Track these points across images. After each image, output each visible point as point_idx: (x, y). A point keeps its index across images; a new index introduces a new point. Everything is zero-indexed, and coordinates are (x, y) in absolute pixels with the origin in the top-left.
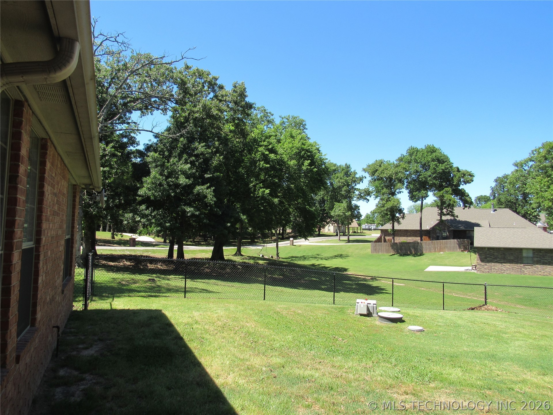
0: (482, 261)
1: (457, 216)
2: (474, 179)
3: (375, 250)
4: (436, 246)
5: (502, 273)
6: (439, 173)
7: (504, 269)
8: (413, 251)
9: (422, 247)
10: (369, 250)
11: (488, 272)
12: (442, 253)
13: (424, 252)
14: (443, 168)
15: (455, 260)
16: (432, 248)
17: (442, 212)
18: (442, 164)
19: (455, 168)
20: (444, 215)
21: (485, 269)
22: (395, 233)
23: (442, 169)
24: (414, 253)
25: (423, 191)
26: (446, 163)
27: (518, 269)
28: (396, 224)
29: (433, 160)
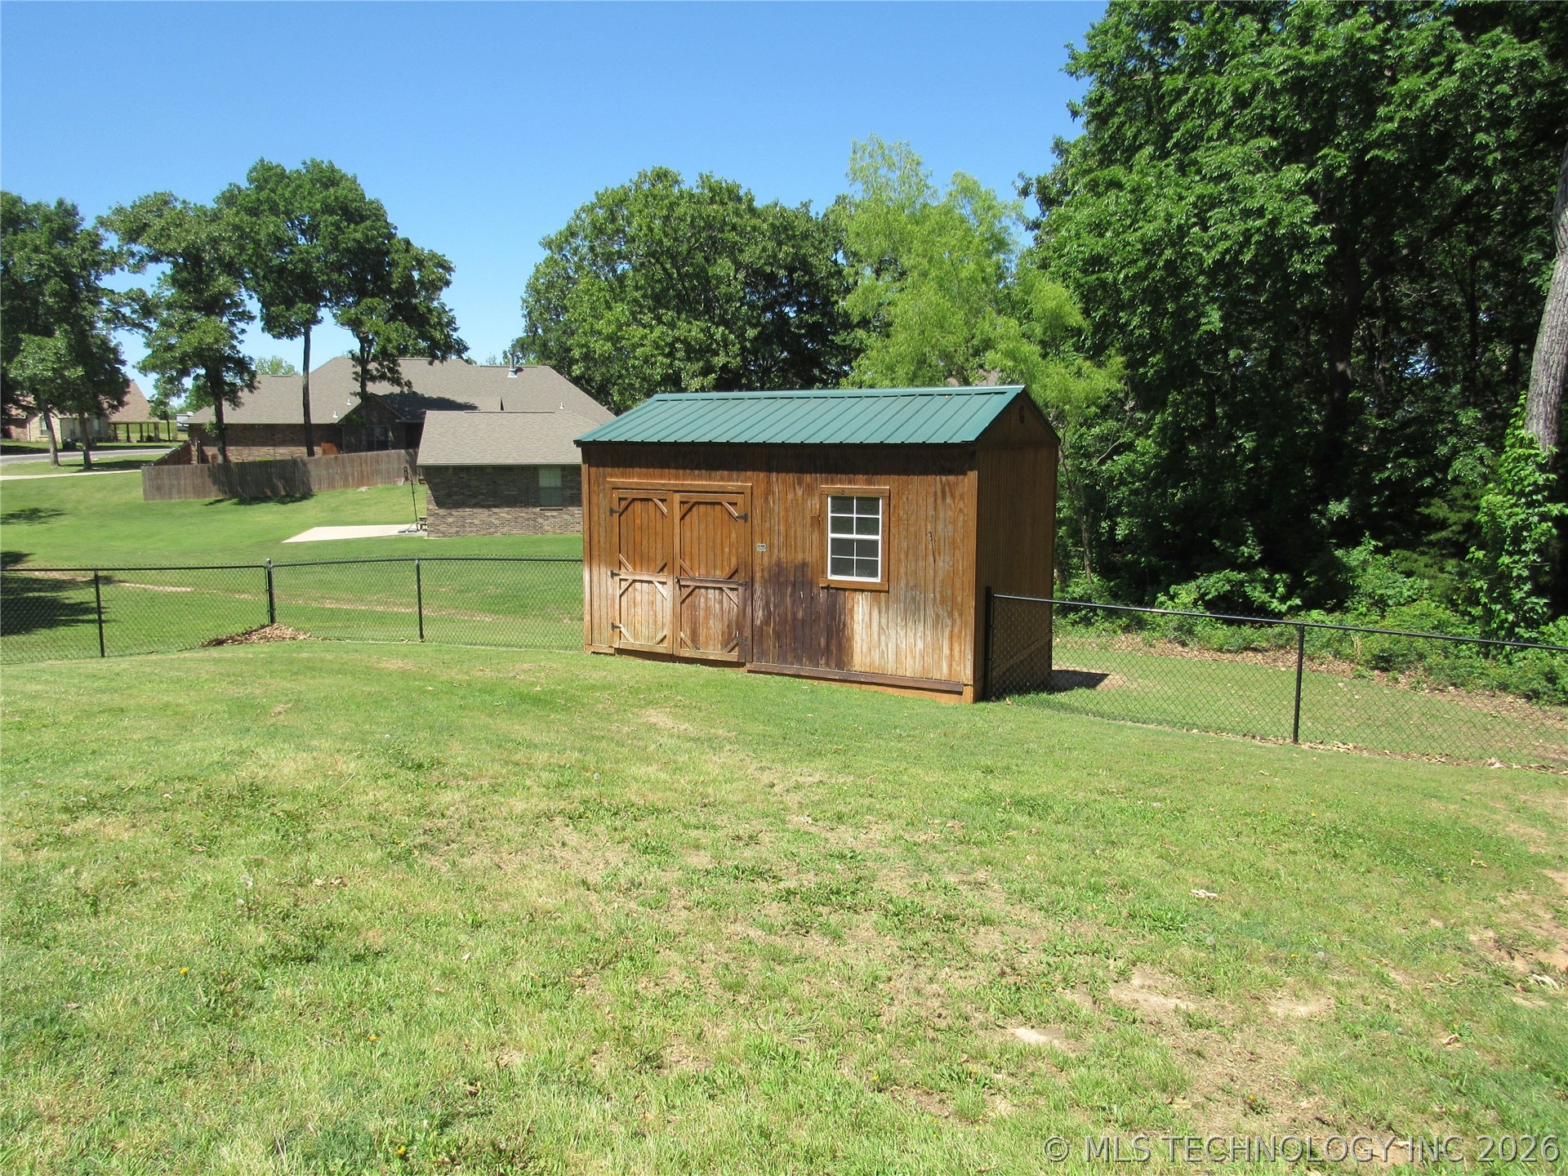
0: (440, 503)
1: (409, 384)
2: (453, 277)
3: (156, 489)
4: (349, 470)
5: (490, 534)
6: (348, 250)
7: (496, 522)
8: (281, 486)
9: (306, 472)
10: (138, 494)
11: (457, 532)
12: (364, 489)
13: (315, 488)
14: (358, 236)
15: (395, 508)
16: (337, 477)
17: (365, 371)
18: (357, 223)
19: (399, 241)
20: (373, 379)
21: (450, 525)
22: (225, 434)
23: (357, 241)
24: (283, 493)
25: (300, 305)
26: (368, 223)
27: (528, 519)
28: (226, 406)
29: (328, 209)
